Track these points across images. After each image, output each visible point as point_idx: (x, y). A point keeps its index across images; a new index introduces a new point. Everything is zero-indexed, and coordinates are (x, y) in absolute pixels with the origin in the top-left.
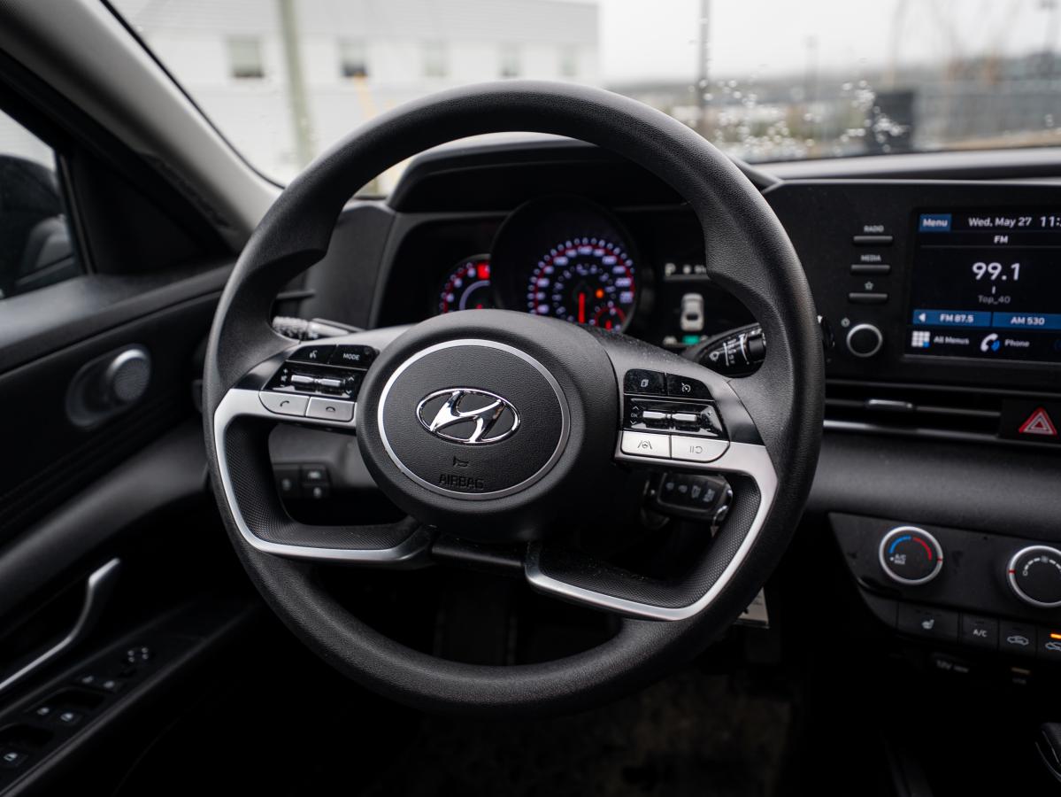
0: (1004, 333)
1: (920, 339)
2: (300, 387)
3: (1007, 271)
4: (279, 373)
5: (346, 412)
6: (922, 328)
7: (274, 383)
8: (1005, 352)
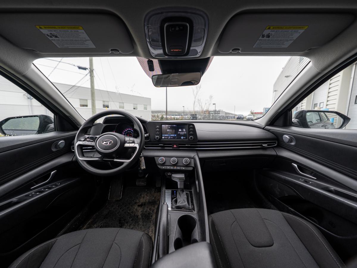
0: (171, 137)
1: (163, 138)
2: (88, 141)
3: (170, 130)
4: (85, 139)
5: (93, 144)
6: (163, 136)
7: (84, 140)
8: (171, 139)
